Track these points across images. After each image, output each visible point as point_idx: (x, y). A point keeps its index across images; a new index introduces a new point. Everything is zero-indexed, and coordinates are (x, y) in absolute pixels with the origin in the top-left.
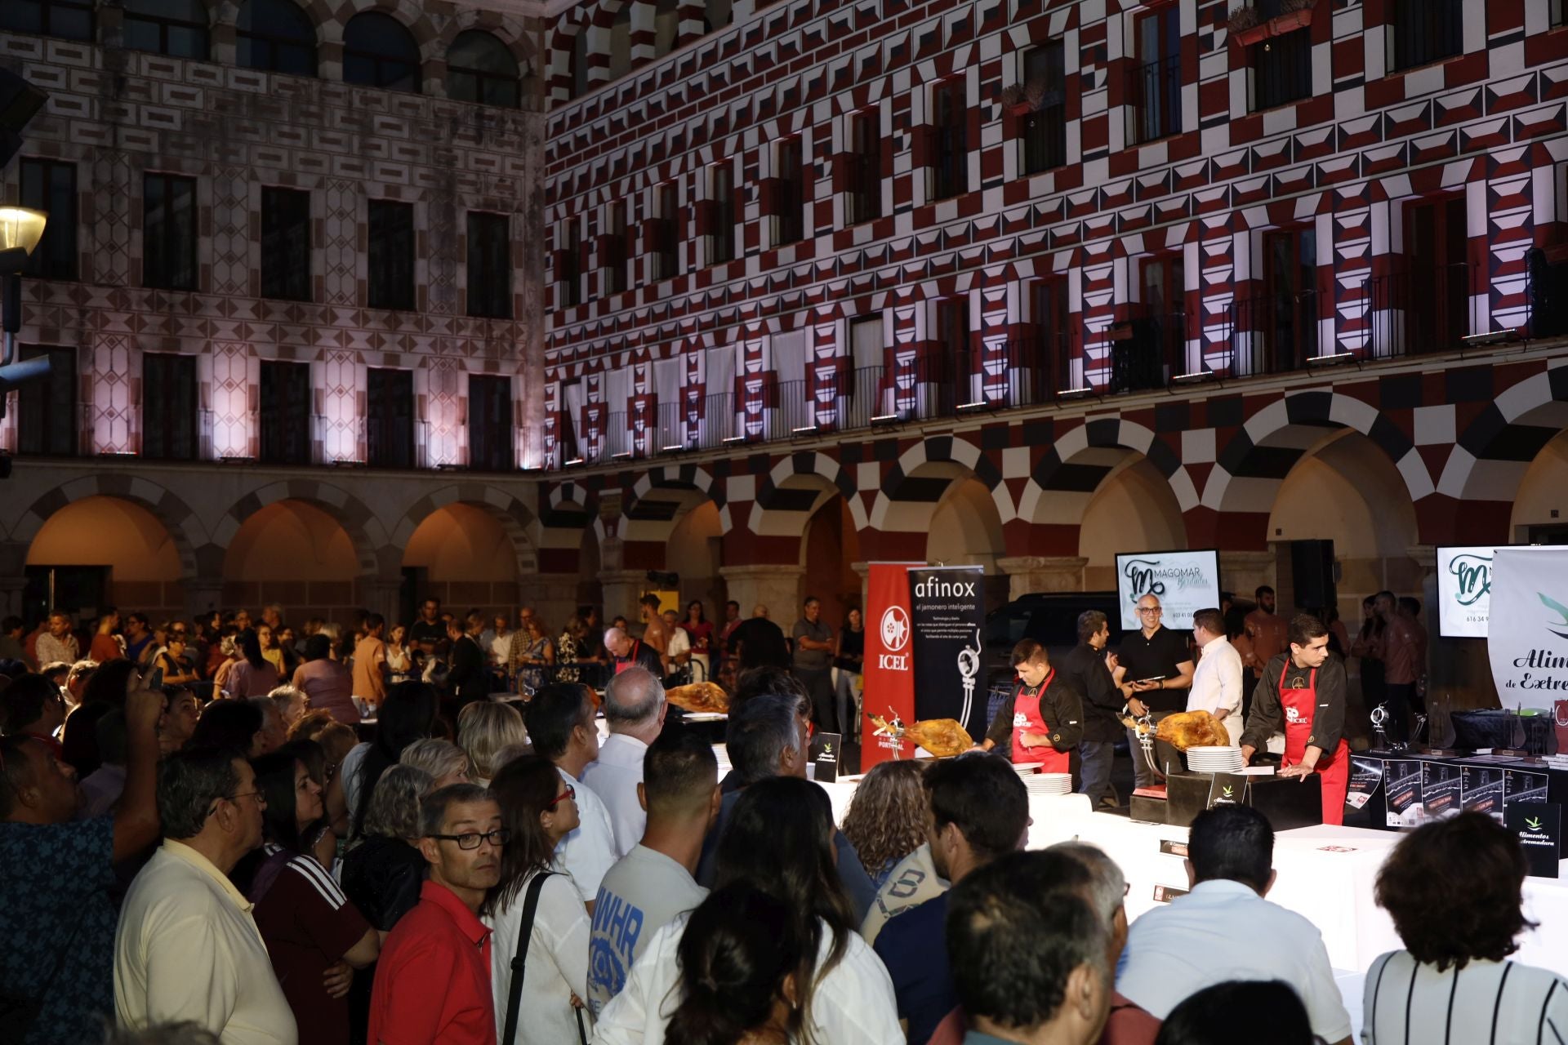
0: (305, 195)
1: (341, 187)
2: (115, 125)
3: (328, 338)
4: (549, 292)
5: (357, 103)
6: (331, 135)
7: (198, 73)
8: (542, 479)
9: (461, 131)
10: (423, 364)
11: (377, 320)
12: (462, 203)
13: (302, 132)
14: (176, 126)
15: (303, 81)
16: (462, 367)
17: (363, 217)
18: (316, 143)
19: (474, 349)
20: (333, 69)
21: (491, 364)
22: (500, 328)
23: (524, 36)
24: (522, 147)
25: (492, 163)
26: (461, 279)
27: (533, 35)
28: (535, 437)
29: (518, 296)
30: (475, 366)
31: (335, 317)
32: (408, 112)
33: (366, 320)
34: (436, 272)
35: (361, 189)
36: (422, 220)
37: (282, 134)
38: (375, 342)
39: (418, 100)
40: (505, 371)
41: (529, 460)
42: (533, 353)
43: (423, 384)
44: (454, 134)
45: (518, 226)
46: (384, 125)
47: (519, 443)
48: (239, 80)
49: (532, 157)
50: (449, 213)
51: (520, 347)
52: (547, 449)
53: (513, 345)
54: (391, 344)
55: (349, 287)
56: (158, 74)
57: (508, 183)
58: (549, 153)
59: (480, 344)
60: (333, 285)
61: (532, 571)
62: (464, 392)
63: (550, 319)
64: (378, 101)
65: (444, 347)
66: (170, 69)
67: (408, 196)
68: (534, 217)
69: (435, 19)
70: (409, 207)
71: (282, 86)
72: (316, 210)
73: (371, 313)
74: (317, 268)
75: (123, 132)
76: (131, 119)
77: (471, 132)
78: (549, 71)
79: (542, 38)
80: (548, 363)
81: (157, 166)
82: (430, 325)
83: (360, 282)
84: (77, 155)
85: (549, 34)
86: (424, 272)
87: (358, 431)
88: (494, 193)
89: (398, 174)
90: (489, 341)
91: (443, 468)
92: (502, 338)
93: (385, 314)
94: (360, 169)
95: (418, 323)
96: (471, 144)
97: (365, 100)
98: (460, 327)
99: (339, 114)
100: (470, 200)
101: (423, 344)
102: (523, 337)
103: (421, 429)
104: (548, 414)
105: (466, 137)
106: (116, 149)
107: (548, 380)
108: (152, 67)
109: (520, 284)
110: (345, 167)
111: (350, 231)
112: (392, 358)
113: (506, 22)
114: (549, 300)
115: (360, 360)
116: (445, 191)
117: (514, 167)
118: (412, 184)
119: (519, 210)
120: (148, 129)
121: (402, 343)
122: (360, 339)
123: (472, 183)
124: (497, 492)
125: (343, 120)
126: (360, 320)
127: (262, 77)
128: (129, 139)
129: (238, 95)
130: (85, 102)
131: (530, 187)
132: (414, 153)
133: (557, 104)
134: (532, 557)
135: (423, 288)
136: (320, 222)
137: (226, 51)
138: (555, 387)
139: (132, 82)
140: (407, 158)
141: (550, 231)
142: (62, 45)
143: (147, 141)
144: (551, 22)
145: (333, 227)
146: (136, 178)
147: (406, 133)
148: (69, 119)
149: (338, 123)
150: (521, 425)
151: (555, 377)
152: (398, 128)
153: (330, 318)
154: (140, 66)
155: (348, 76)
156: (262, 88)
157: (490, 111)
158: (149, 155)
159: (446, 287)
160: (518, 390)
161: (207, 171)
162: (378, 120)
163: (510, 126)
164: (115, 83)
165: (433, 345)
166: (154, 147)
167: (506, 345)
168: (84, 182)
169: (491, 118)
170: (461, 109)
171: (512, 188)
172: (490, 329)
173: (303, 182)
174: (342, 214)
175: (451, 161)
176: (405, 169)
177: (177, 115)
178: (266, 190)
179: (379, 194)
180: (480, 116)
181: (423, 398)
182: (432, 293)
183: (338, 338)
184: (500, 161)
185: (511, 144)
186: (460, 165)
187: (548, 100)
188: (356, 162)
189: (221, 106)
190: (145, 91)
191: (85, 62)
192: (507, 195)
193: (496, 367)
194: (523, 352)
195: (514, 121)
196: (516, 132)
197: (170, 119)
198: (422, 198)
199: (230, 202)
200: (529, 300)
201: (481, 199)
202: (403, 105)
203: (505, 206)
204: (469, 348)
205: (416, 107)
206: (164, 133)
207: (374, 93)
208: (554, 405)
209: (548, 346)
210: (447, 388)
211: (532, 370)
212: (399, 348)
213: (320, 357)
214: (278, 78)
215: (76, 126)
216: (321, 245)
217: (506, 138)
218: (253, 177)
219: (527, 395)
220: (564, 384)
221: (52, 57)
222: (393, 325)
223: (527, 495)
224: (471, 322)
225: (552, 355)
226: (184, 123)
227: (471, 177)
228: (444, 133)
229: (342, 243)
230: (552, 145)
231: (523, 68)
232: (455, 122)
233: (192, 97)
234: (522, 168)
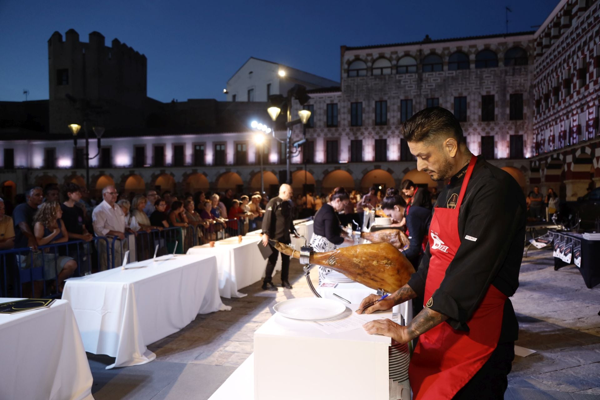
0: (465, 97)
1: (474, 94)
2: (420, 90)
3: (471, 130)
4: (534, 111)
5: (479, 72)
6: (472, 82)
7: (439, 74)
8: (530, 160)
9: (508, 74)
10: (497, 133)
11: (484, 124)
12: (508, 92)
13: (464, 83)
14: (434, 87)
15: (464, 71)
16: (508, 133)
17: (480, 100)
18: (468, 84)
19: (511, 128)
20: (473, 66)
21: (517, 131)
22: (519, 122)
23: (528, 46)
24: (527, 75)
25: (517, 80)
26: (508, 111)
27: (531, 45)
28: (529, 149)
29: (525, 114)
30: (512, 133)
31: (472, 125)
32: (493, 72)
33: (481, 124)
34: (500, 110)
35: (480, 93)
36: (496, 98)
37: (459, 84)
38: (483, 129)
39: (496, 69)
40: (521, 133)
41: (528, 155)
42: (530, 128)
43: (496, 139)
44: (506, 75)
45: (526, 96)
46: (486, 77)
47: (525, 151)
48: (449, 74)
49: (530, 77)
50: (504, 95)
51: (525, 126)
52: (532, 152)
53: (523, 126)
54: (488, 129)
55: (476, 117)
56: (430, 76)
57: (522, 85)
58: (535, 75)
59: (513, 127)
60: (472, 117)
61: (528, 184)
62: (508, 139)
63: (534, 118)
64: (484, 71)
65: (503, 128)
66: (432, 75)
67: (492, 93)
68: (530, 92)
69: (501, 48)
70: (493, 96)
71: (459, 73)
72: (468, 100)
73: (482, 123)
74: (468, 113)
75: (422, 91)
76: (424, 87)
77: (511, 74)
78: (535, 53)
79: (534, 45)
80: (534, 130)
81: (430, 96)
82: (498, 124)
83: (479, 116)
84: (412, 97)
85: (536, 43)
86: (497, 111)
87: (478, 151)
88: (518, 88)
89: (490, 88)
90: (516, 126)
91: (501, 159)
92: (520, 125)
93: (486, 123)
94: (479, 89)
95: (495, 124)
96: (511, 77)
97: (481, 72)
98: (507, 123)
99: (474, 77)
100: (510, 91)
101: (497, 129)
102: (527, 124)
103: (496, 149)
104: (534, 143)
105: (510, 75)
106: (420, 94)
107: (534, 134)
108: (429, 75)
109: (526, 110)
110: (476, 89)
111: (476, 104)
112: (488, 133)
113: (522, 43)
114: (534, 113)
115: (479, 134)
116: (503, 90)
117: (524, 80)
118: (494, 89)
119: (526, 91)
120: (428, 89)
121: (491, 129)
122: (479, 129)
123: (512, 87)
124: (518, 164)
125: (475, 78)
126: (479, 125)
127: (454, 72)
128: (424, 92)
129: (448, 77)
130: (414, 86)
131: (529, 84)
132: (494, 82)
133: (537, 61)
134: (528, 180)
135: (497, 115)
136: (469, 103)
137: (446, 68)
138: (535, 136)
139: (424, 79)
140: (493, 84)
141: (534, 95)
142: (409, 74)
143: (427, 92)
144: (536, 40)
145: (472, 104)
146: (425, 100)
147: (492, 77)
148: (410, 90)
149: (474, 78)
150: (525, 146)
151: (535, 133)
152: (490, 77)
153: (471, 125)
154: (426, 75)
155: (477, 67)
156: (454, 74)
157: (517, 67)
158: (428, 95)
159: (503, 114)
160: (525, 138)
161: (441, 96)
162: (484, 76)
163: (523, 70)
164: (420, 80)
165: (500, 129)
166: (429, 92)
167: (521, 127)
168: (414, 103)
169: (517, 69)
170: (508, 68)
171: (524, 86)
172: (516, 123)
173: (465, 94)
174: (474, 100)
175: (505, 82)
176: (492, 87)
177: (434, 85)
178: (455, 98)
179: (484, 93)
180: (514, 69)
181: (496, 142)
182: (499, 116)
183: (474, 130)
184: (520, 79)
185: (523, 74)
186: (508, 83)
187: (535, 61)
188: (478, 87)
189: (444, 80)
190: (427, 81)
191: (414, 77)
192: (522, 88)
193: (518, 132)
194: (527, 128)
195: (525, 69)
196: (525, 71)
197: (432, 86)
198: (497, 93)
199: (446, 102)
200: (528, 114)
201: (514, 90)
202: (491, 71)
203: (521, 91)
204: (510, 128)
205: (495, 71)
206: (431, 89)
207: (483, 69)
208: (535, 141)
209: (534, 125)
210: (503, 138)
211: (529, 132)
212: (489, 130)
213: (469, 134)
214: (458, 71)
215: (412, 91)
216: (469, 108)
217: (522, 73)
218: (452, 95)
219: (528, 139)
220: (537, 135)
221: (407, 77)
222: (488, 125)
223: (526, 164)
224: (511, 122)
225: (535, 128)
226: (436, 86)
227: (511, 85)
228: (503, 76)
229: (474, 107)
230: (535, 73)
231: (528, 54)
232: (506, 72)
233: (437, 80)
234: (527, 80)
